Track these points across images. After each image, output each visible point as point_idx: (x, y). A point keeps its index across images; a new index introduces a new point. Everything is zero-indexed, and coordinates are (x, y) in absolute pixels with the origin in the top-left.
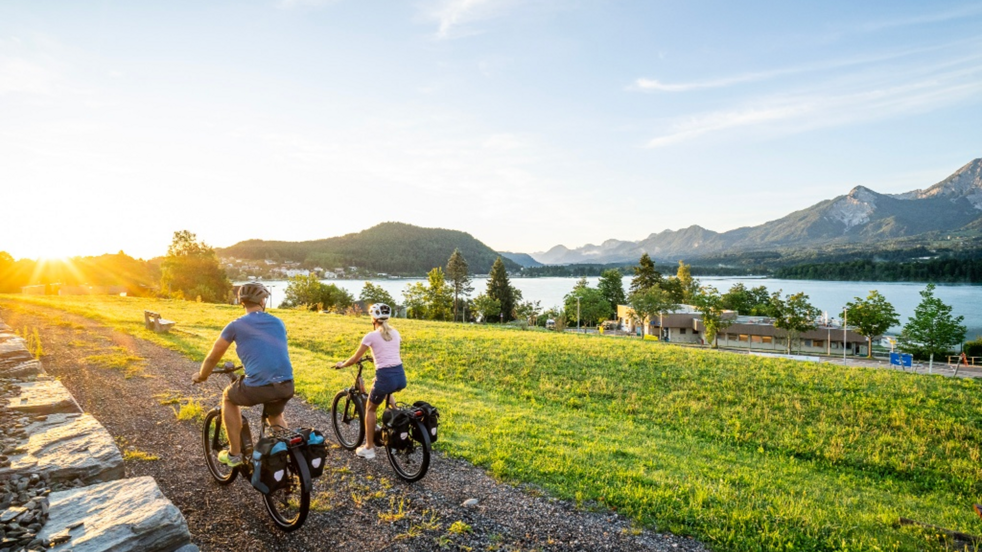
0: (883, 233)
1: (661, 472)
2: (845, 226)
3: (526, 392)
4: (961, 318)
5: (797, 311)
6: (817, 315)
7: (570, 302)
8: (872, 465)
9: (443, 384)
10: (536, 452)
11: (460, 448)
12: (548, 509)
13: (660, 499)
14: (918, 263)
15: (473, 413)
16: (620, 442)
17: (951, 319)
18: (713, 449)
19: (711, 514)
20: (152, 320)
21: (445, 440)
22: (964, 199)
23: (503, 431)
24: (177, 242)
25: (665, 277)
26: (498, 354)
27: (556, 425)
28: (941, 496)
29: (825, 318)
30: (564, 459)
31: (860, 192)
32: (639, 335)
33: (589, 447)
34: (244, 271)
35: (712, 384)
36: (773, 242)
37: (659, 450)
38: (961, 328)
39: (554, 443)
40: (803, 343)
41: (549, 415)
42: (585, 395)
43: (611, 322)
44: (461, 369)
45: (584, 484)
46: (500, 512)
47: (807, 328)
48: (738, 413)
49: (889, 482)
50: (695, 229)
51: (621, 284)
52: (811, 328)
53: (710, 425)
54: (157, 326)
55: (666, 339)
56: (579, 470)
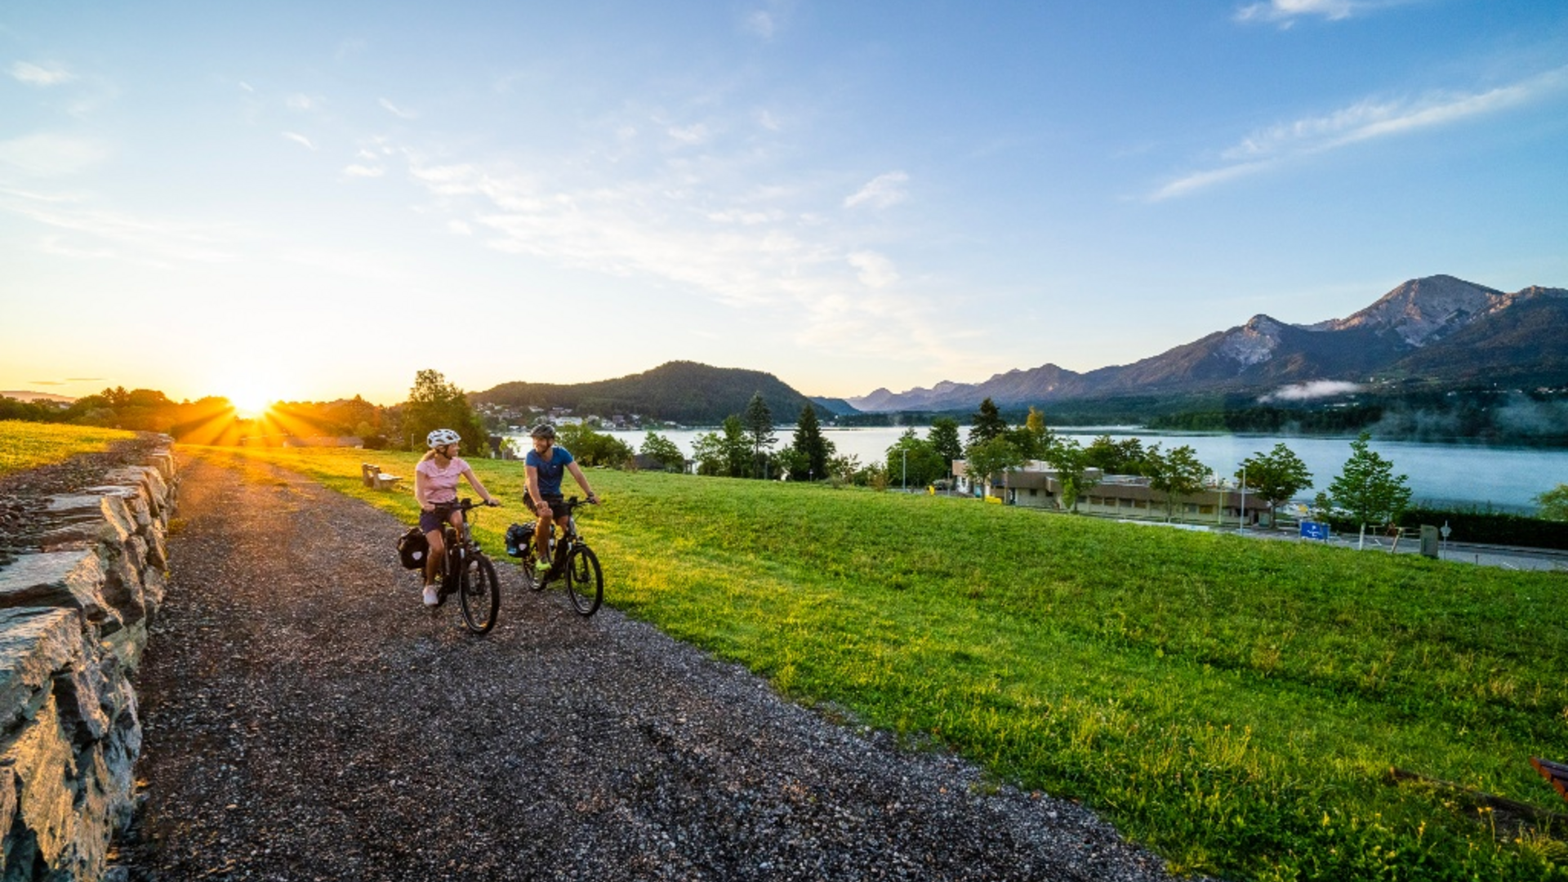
0: (1290, 372)
1: (1021, 686)
2: (1239, 364)
3: (834, 567)
4: (1404, 477)
5: (1180, 468)
6: (1206, 473)
7: (895, 456)
8: (1323, 679)
9: (727, 554)
10: (843, 652)
11: (736, 647)
12: (855, 747)
13: (1024, 734)
14: (1332, 412)
15: (761, 594)
16: (961, 639)
17: (1390, 478)
18: (1091, 651)
19: (1105, 761)
20: (371, 475)
21: (717, 634)
22: (1393, 330)
23: (799, 621)
24: (420, 384)
25: (1013, 428)
26: (801, 518)
27: (872, 613)
28: (1433, 727)
29: (1214, 478)
30: (882, 664)
31: (1261, 322)
32: (978, 496)
33: (917, 646)
34: (504, 419)
35: (1080, 559)
36: (1150, 384)
37: (1016, 652)
38: (1403, 490)
39: (869, 638)
40: (1187, 509)
41: (864, 598)
42: (911, 572)
43: (943, 481)
44: (753, 536)
45: (909, 706)
46: (783, 748)
47: (1192, 491)
48: (1121, 599)
49: (1352, 704)
50: (1050, 368)
51: (957, 435)
52: (1198, 490)
53: (1084, 617)
54: (376, 482)
55: (1012, 502)
56: (903, 683)
